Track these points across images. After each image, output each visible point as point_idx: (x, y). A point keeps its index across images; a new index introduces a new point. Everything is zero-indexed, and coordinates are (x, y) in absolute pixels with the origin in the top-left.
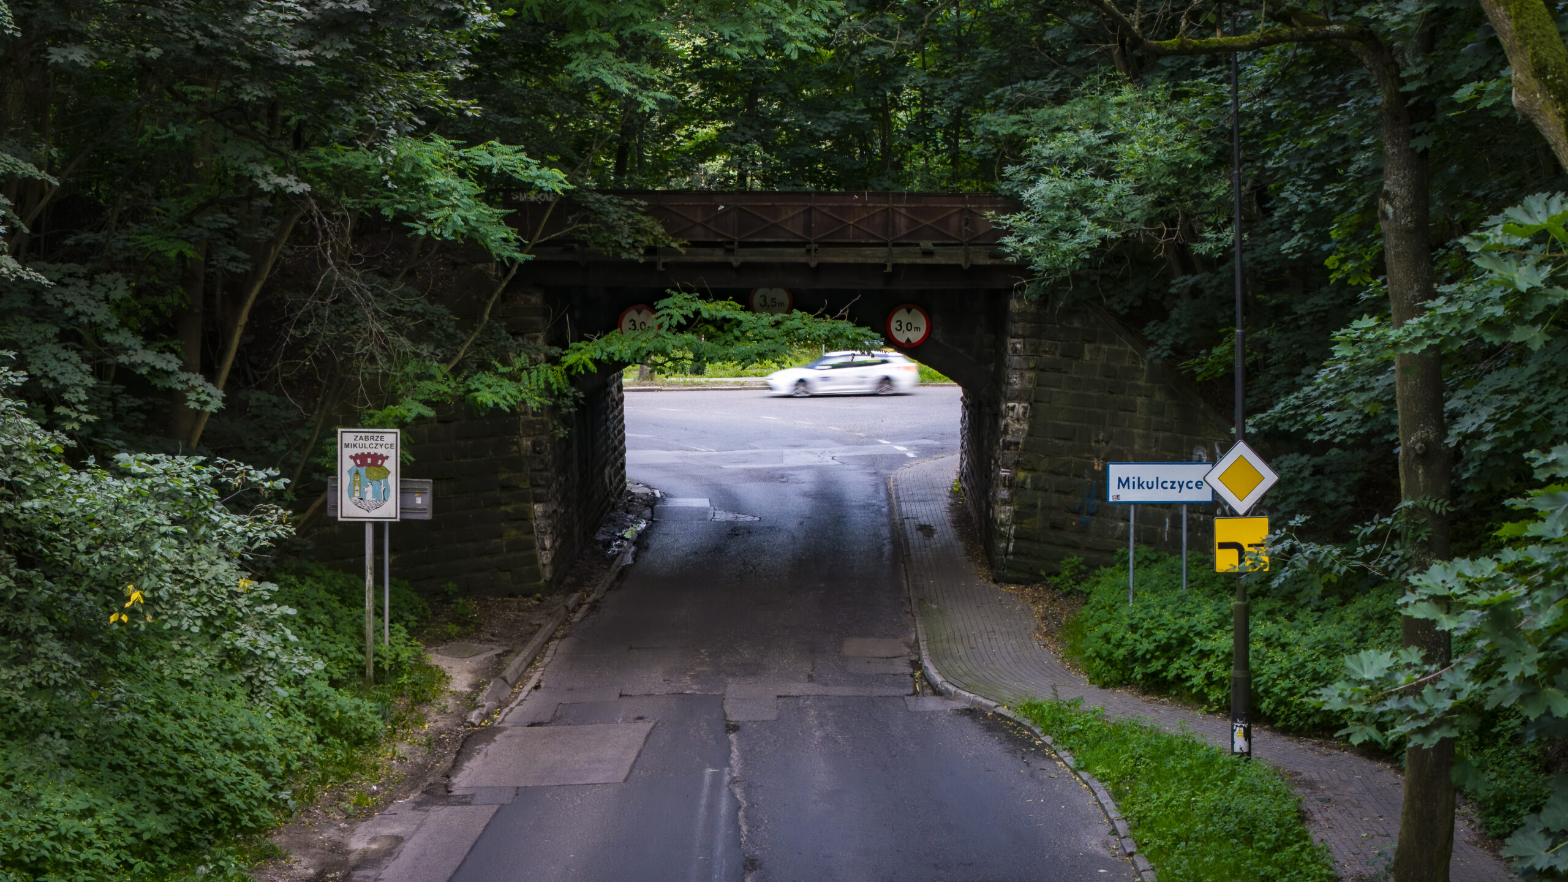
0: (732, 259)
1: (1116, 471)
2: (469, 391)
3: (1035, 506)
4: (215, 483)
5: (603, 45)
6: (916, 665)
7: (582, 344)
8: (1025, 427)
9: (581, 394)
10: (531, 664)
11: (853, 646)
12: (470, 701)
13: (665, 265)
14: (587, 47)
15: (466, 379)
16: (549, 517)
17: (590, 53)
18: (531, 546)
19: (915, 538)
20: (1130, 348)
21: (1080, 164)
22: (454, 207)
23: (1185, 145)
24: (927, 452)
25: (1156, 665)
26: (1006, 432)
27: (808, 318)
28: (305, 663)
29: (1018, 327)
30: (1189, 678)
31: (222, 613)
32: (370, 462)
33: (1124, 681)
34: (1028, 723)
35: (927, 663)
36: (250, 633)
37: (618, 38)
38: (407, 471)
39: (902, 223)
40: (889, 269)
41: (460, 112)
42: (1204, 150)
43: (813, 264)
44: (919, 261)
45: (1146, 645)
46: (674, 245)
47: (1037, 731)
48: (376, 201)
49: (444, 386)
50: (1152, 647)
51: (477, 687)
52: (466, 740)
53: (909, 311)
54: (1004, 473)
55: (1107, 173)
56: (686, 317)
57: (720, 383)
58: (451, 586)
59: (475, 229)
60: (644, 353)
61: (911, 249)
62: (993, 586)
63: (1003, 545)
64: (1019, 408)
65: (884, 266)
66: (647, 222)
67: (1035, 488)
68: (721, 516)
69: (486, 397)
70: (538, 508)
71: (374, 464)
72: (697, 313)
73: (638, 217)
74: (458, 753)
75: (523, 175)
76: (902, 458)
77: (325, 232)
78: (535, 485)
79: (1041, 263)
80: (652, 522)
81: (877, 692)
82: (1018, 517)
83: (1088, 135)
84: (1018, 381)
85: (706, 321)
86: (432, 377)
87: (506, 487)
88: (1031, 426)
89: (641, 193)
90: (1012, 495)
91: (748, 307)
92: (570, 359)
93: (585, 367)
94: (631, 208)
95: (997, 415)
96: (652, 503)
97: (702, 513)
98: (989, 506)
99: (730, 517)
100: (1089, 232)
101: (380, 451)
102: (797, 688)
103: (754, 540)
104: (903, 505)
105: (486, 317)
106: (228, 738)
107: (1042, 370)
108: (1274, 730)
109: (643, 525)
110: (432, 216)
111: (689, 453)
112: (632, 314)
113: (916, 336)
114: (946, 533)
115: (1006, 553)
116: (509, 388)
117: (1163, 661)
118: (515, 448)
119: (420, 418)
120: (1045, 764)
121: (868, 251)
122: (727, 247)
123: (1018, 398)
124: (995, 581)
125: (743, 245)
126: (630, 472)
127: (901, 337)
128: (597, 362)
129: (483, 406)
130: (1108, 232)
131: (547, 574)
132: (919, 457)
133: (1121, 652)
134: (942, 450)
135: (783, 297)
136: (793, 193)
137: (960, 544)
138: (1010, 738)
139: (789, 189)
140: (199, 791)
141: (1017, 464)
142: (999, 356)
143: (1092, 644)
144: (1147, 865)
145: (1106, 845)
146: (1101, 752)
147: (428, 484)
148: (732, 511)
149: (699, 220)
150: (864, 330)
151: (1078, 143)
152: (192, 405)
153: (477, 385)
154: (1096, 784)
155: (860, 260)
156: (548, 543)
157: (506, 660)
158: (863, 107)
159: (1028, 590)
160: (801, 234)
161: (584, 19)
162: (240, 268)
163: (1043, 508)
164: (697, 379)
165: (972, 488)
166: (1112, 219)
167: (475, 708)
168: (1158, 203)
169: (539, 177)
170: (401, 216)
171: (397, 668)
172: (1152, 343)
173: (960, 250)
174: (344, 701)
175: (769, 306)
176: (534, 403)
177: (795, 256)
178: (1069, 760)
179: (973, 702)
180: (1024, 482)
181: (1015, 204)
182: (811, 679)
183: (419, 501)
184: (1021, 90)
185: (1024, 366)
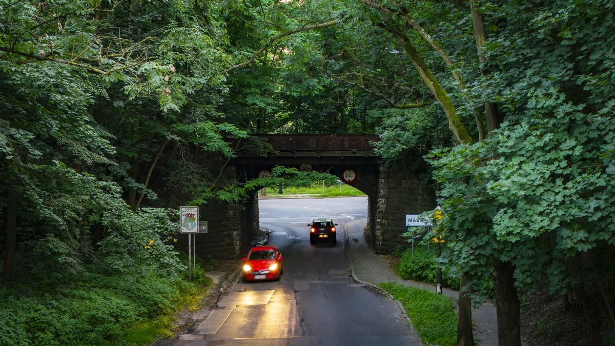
0: (294, 155)
1: (408, 217)
2: (217, 196)
3: (388, 230)
4: (169, 215)
5: (256, 93)
6: (351, 276)
7: (250, 182)
8: (385, 206)
9: (249, 197)
10: (235, 277)
11: (332, 272)
12: (220, 286)
13: (273, 157)
14: (251, 93)
15: (216, 192)
16: (238, 235)
17: (252, 95)
18: (233, 244)
19: (352, 243)
20: (416, 181)
21: (397, 127)
22: (215, 142)
23: (427, 121)
24: (358, 218)
25: (419, 273)
26: (379, 208)
27: (317, 173)
28: (182, 267)
29: (382, 175)
30: (428, 276)
31: (160, 253)
32: (190, 216)
33: (411, 278)
34: (381, 289)
35: (354, 275)
36: (168, 259)
37: (261, 91)
38: (201, 219)
39: (347, 145)
40: (342, 158)
41: (219, 116)
42: (433, 122)
43: (319, 157)
44: (352, 155)
45: (416, 267)
46: (276, 152)
47: (384, 291)
48: (192, 140)
49: (208, 194)
50: (418, 268)
51: (221, 283)
52: (220, 295)
53: (349, 171)
54: (378, 220)
55: (404, 129)
56: (281, 173)
57: (289, 196)
58: (209, 256)
59: (221, 148)
60: (269, 184)
61: (349, 152)
62: (375, 255)
63: (378, 243)
64: (383, 200)
65: (341, 157)
66: (268, 145)
67: (388, 225)
68: (291, 237)
69: (222, 197)
70: (235, 233)
71: (191, 216)
72: (284, 172)
73: (265, 143)
74: (218, 298)
75: (235, 133)
76: (350, 220)
77: (181, 150)
78: (234, 226)
79: (385, 156)
80: (268, 239)
81: (338, 283)
82: (383, 234)
83: (399, 118)
84: (382, 192)
85: (287, 174)
86: (205, 192)
87: (225, 226)
88: (386, 205)
89: (265, 135)
90: (381, 227)
91: (299, 170)
92: (247, 186)
93: (251, 188)
94: (263, 140)
95: (377, 203)
96: (268, 234)
97: (284, 237)
98: (375, 231)
99: (294, 237)
100: (399, 147)
101: (193, 213)
102: (315, 282)
103: (301, 244)
104: (349, 234)
105: (221, 174)
106: (157, 290)
107: (390, 189)
108: (451, 289)
109: (266, 240)
110: (209, 145)
111: (279, 219)
112: (263, 173)
113: (352, 179)
114: (362, 241)
115: (379, 245)
116: (229, 195)
117: (421, 272)
118: (228, 214)
119: (203, 204)
120: (385, 298)
121: (336, 152)
122: (292, 151)
123: (382, 197)
124: (376, 254)
125: (298, 151)
126: (261, 225)
127: (347, 179)
128: (255, 187)
129: (221, 200)
130: (404, 147)
131: (238, 253)
132: (355, 219)
133: (410, 270)
134: (363, 217)
135: (310, 166)
136: (313, 135)
137: (366, 244)
138: (376, 293)
139: (311, 133)
140: (152, 303)
141: (382, 217)
142: (376, 184)
143: (402, 268)
144: (410, 319)
145: (400, 316)
146: (400, 294)
147: (206, 222)
148: (294, 236)
149: (284, 143)
150: (334, 176)
151: (396, 121)
152: (149, 198)
153: (219, 194)
154: (399, 302)
155: (334, 155)
156: (238, 244)
157: (228, 276)
158: (334, 107)
159: (386, 256)
160: (314, 147)
161: (250, 85)
162: (148, 160)
163: (390, 231)
164: (280, 195)
165: (371, 227)
166: (407, 142)
167: (221, 287)
168: (419, 139)
169: (239, 133)
170: (201, 144)
171: (198, 277)
172: (422, 180)
173: (365, 152)
174: (186, 283)
175: (304, 170)
176: (237, 199)
177: (314, 154)
178: (392, 297)
179: (366, 284)
180: (385, 223)
181: (379, 139)
182: (319, 280)
183: (204, 228)
184: (383, 102)
185: (384, 187)
